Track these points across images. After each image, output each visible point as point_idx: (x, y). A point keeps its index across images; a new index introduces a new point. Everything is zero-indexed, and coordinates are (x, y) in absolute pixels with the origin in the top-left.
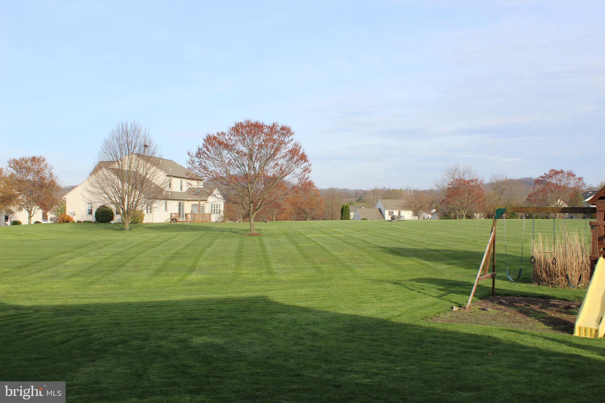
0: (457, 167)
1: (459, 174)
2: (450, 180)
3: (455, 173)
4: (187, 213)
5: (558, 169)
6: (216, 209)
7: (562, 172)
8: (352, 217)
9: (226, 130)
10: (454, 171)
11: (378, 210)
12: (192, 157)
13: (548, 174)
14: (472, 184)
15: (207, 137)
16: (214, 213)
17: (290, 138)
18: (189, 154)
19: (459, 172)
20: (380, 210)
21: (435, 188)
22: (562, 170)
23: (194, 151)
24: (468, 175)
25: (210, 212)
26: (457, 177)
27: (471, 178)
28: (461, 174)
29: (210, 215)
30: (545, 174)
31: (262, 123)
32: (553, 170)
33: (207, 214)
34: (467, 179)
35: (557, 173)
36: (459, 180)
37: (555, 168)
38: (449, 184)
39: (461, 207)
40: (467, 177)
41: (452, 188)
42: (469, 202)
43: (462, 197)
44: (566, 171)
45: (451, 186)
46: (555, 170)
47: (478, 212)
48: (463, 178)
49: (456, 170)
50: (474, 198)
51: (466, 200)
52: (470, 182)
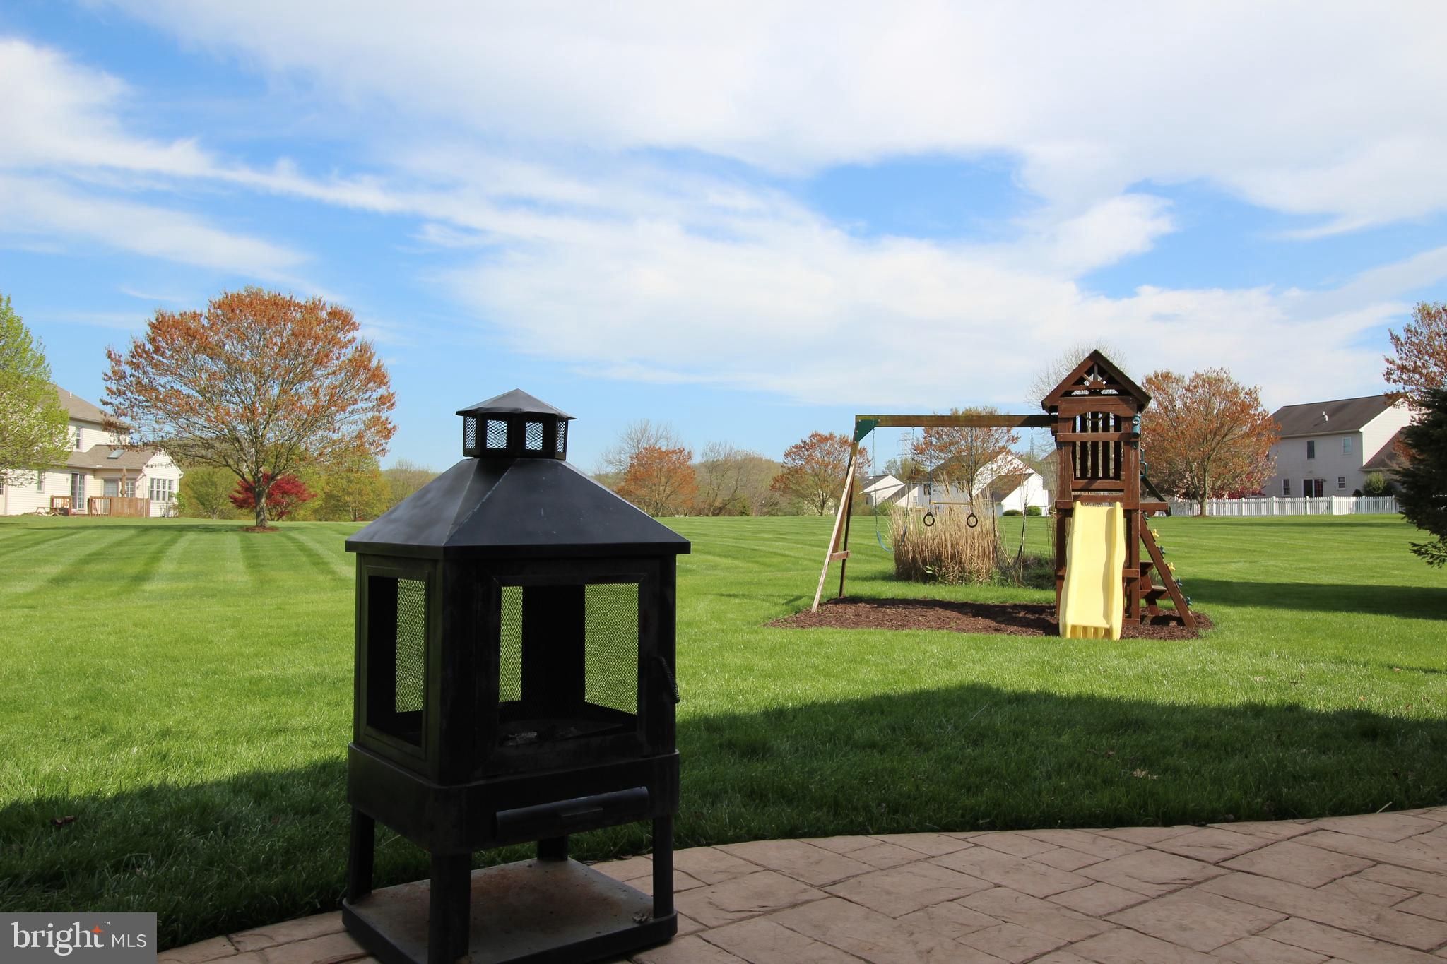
0: (646, 426)
1: (648, 441)
2: (633, 451)
3: (642, 437)
4: (94, 495)
5: (826, 433)
6: (161, 489)
7: (831, 437)
9: (204, 310)
10: (640, 435)
12: (118, 363)
13: (807, 440)
14: (675, 457)
15: (157, 319)
16: (158, 499)
17: (350, 336)
18: (110, 356)
19: (648, 436)
22: (831, 435)
23: (124, 351)
24: (664, 443)
25: (147, 496)
26: (644, 444)
27: (671, 448)
28: (652, 441)
29: (148, 502)
30: (802, 441)
31: (288, 298)
32: (816, 435)
33: (143, 499)
34: (664, 449)
35: (824, 439)
36: (651, 450)
37: (820, 432)
38: (632, 458)
39: (654, 499)
40: (663, 445)
41: (638, 465)
42: (668, 492)
43: (656, 481)
44: (838, 437)
45: (635, 462)
46: (819, 435)
47: (680, 509)
48: (657, 448)
49: (643, 433)
50: (677, 484)
51: (662, 488)
52: (671, 453)
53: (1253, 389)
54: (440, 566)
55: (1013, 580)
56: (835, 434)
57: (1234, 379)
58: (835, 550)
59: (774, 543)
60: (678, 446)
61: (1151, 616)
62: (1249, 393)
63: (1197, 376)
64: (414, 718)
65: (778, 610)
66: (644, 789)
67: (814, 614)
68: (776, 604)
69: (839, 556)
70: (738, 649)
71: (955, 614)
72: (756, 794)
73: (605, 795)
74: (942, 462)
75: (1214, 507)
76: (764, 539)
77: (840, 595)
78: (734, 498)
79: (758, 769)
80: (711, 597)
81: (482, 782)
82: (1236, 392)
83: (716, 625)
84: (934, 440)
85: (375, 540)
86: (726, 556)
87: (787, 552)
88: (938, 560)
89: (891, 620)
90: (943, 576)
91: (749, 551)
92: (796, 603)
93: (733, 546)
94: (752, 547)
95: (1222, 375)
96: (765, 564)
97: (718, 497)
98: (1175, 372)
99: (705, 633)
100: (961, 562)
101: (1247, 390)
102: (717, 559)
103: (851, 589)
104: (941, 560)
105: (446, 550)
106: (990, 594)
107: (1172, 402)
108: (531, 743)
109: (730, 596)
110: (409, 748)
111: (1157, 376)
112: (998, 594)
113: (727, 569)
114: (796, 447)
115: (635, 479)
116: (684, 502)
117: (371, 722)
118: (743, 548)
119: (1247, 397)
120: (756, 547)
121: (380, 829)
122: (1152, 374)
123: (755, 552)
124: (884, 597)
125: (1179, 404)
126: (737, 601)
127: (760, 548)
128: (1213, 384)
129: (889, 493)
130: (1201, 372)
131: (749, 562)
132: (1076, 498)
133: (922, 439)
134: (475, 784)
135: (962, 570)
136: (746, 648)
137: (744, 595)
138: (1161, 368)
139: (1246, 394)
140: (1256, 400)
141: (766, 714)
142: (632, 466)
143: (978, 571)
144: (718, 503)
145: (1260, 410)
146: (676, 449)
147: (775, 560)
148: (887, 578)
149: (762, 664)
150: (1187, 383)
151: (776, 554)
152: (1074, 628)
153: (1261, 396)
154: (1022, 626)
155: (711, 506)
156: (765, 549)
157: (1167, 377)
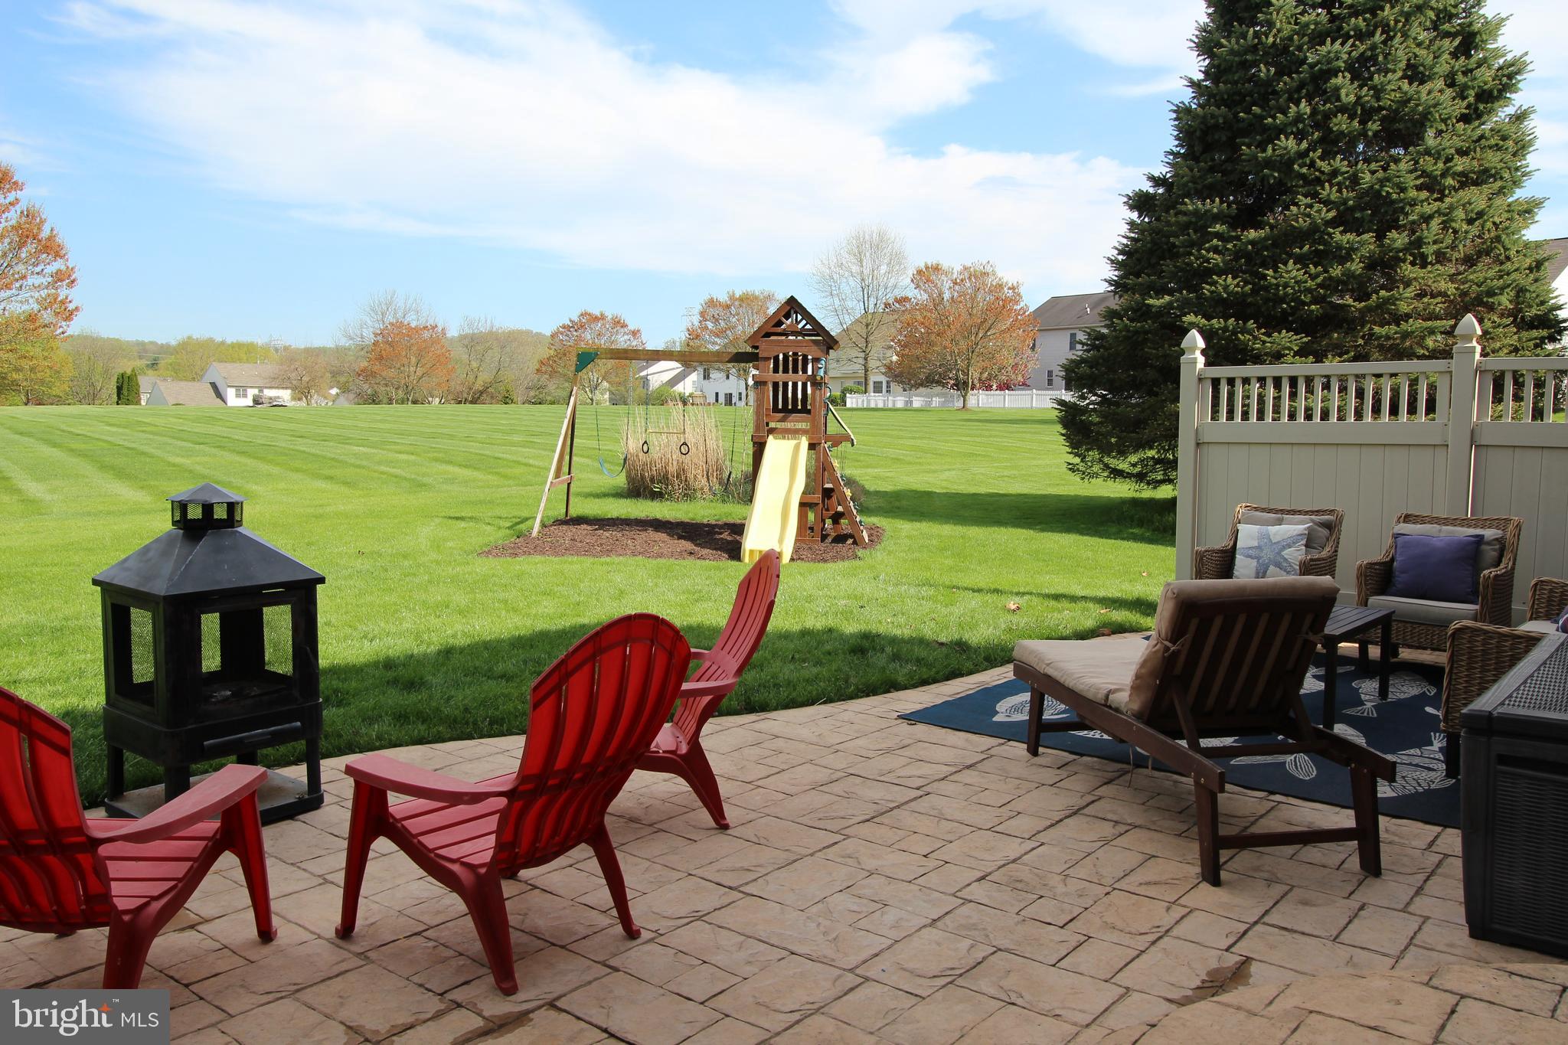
0: (392, 296)
1: (395, 314)
2: (377, 325)
3: (388, 310)
5: (595, 313)
7: (603, 317)
8: (143, 403)
10: (385, 308)
11: (210, 386)
13: (576, 319)
14: (426, 335)
17: (11, 198)
19: (395, 309)
20: (214, 386)
21: (344, 342)
22: (602, 315)
24: (414, 317)
26: (390, 318)
27: (422, 322)
28: (400, 314)
30: (571, 321)
32: (585, 314)
34: (413, 325)
35: (596, 319)
36: (398, 325)
37: (589, 311)
38: (376, 335)
39: (403, 382)
40: (413, 321)
41: (384, 342)
42: (420, 372)
43: (405, 361)
44: (610, 317)
45: (380, 338)
46: (589, 315)
47: (435, 393)
48: (406, 322)
49: (389, 304)
50: (428, 366)
51: (412, 369)
52: (421, 329)
53: (1015, 284)
54: (161, 605)
55: (733, 497)
56: (606, 314)
57: (1000, 274)
58: (558, 475)
59: (520, 449)
60: (431, 322)
61: (833, 534)
62: (1013, 288)
63: (965, 268)
64: (147, 686)
65: (496, 535)
66: (299, 724)
67: (534, 538)
68: (500, 528)
69: (562, 482)
70: (444, 582)
71: (663, 536)
72: (401, 717)
73: (273, 728)
74: (717, 348)
75: (979, 399)
76: (513, 444)
77: (567, 516)
78: (496, 380)
79: (412, 699)
80: (437, 520)
81: (194, 726)
82: (1000, 286)
83: (434, 556)
84: (710, 325)
85: (114, 582)
86: (466, 466)
87: (531, 462)
88: (665, 479)
89: (601, 545)
90: (670, 494)
91: (492, 460)
92: (518, 527)
93: (476, 454)
94: (496, 455)
95: (988, 269)
96: (505, 477)
97: (478, 378)
98: (945, 265)
99: (419, 566)
100: (686, 481)
101: (1010, 285)
102: (457, 470)
103: (578, 508)
104: (667, 478)
105: (165, 598)
106: (707, 512)
107: (940, 294)
108: (226, 699)
109: (457, 518)
110: (146, 708)
111: (927, 268)
112: (714, 512)
113: (466, 482)
114: (564, 327)
115: (380, 358)
116: (439, 384)
117: (118, 692)
118: (487, 456)
119: (1010, 291)
120: (501, 455)
121: (127, 754)
122: (922, 266)
123: (500, 461)
124: (609, 517)
125: (947, 296)
126: (463, 524)
127: (505, 456)
128: (977, 276)
129: (667, 377)
130: (969, 264)
131: (489, 473)
132: (771, 431)
133: (697, 323)
134: (190, 727)
135: (688, 487)
136: (452, 581)
137: (471, 518)
138: (931, 261)
139: (1009, 288)
140: (1019, 295)
141: (439, 652)
142: (375, 344)
143: (702, 489)
144: (479, 386)
145: (1022, 304)
146: (428, 324)
147: (518, 471)
148: (619, 495)
149: (460, 599)
150: (955, 276)
151: (518, 463)
152: (752, 552)
153: (1022, 290)
154: (716, 549)
155: (471, 389)
156: (508, 456)
157: (936, 269)
